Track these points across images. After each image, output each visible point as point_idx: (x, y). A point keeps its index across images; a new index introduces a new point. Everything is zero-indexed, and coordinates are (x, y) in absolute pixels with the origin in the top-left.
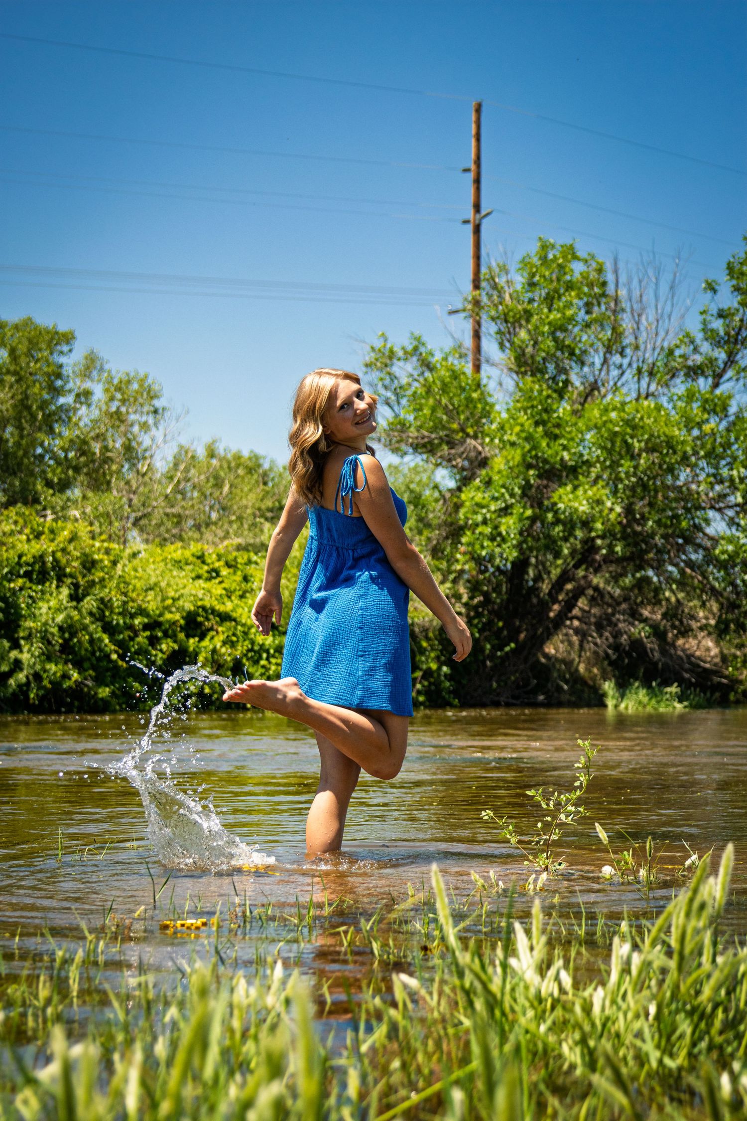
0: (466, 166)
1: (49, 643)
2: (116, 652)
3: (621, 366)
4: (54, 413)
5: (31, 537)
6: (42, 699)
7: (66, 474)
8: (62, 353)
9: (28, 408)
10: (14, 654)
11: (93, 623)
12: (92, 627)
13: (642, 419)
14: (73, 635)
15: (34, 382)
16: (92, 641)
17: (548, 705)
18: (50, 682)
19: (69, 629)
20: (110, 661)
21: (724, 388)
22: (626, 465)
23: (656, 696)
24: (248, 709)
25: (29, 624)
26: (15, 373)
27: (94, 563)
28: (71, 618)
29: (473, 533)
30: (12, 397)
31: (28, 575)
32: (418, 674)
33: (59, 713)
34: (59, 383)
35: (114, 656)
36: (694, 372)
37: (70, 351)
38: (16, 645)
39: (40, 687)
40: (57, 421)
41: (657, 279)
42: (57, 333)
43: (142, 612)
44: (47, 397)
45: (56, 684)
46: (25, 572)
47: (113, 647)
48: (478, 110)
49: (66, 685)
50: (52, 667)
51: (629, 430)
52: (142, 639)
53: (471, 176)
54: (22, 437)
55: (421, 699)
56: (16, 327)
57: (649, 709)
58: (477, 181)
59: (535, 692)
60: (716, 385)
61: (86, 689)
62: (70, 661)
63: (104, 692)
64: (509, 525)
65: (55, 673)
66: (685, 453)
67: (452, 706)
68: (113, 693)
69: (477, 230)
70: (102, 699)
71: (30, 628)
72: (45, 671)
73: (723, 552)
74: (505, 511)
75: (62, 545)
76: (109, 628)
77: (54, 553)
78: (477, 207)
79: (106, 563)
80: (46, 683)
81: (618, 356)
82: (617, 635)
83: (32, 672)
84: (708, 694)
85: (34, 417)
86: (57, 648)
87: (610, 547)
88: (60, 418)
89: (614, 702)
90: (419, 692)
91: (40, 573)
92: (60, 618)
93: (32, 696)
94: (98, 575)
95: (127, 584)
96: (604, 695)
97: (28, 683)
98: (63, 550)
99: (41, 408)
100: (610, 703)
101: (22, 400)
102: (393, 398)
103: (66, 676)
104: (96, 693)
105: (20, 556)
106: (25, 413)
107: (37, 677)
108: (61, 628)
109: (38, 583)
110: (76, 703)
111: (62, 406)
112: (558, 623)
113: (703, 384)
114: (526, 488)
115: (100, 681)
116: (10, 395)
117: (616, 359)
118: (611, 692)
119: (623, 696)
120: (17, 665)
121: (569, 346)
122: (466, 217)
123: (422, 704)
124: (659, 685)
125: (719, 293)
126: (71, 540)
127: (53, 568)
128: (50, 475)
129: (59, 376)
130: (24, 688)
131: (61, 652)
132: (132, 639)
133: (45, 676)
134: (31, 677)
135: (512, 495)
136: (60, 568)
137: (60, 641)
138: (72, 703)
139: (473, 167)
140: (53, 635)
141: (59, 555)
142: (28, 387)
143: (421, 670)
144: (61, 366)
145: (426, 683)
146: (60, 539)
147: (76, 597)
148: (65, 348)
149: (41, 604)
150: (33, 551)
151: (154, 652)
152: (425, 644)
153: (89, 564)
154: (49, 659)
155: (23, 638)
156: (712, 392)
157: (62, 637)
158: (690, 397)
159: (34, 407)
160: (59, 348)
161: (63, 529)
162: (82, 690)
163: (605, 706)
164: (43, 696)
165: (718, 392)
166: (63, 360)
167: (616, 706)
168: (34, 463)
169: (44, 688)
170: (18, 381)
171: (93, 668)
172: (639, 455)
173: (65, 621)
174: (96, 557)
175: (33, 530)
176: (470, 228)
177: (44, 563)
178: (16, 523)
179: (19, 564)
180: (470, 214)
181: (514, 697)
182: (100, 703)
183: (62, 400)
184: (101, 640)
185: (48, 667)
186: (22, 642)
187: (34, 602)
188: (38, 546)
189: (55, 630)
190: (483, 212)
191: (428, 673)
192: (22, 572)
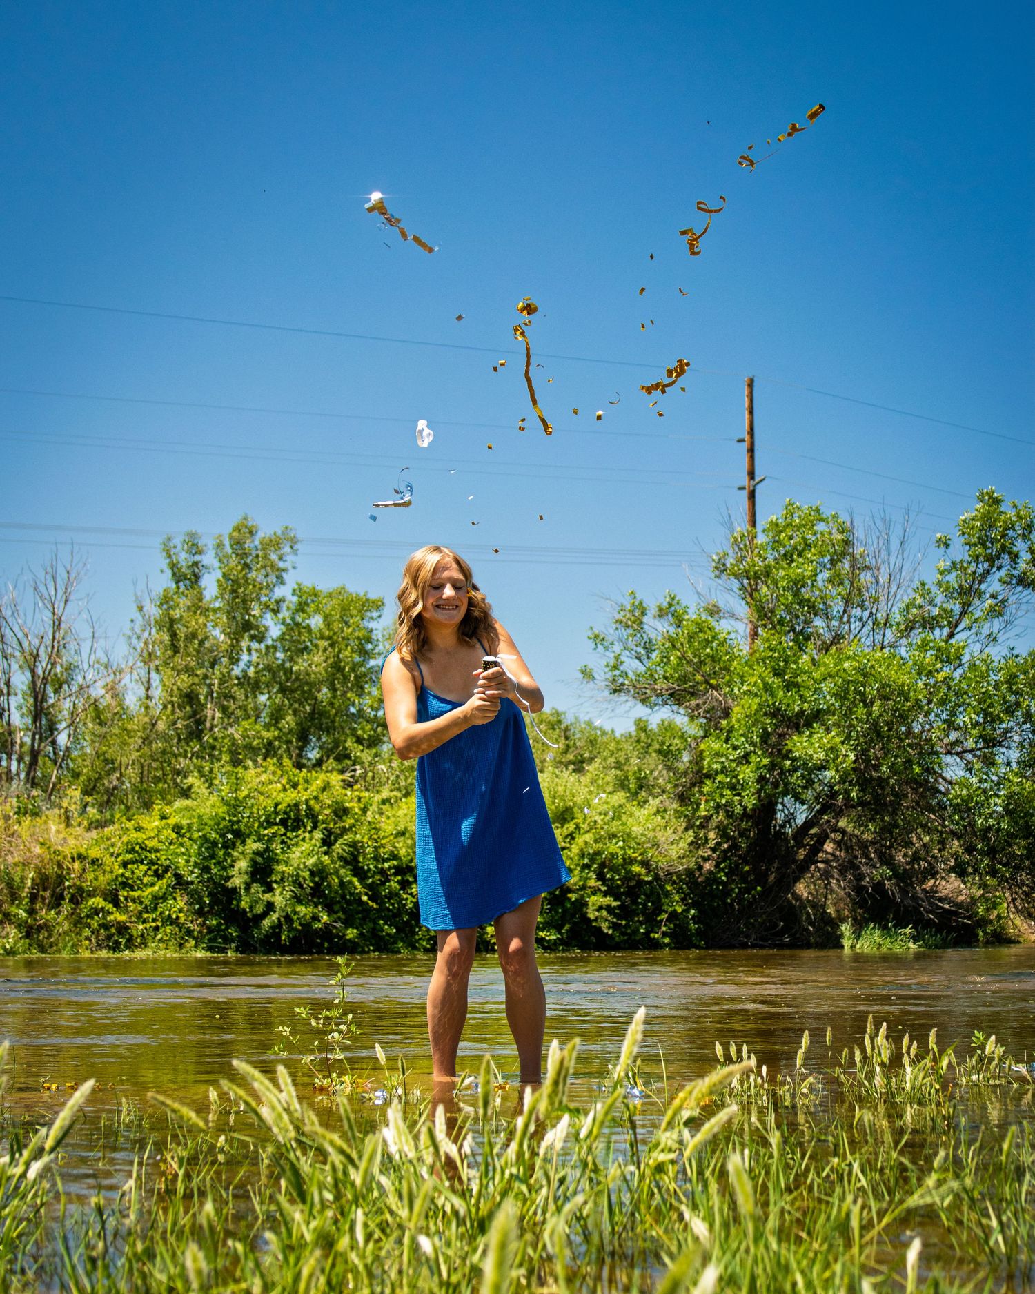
0: (741, 437)
1: (301, 886)
2: (366, 894)
3: (861, 619)
4: (365, 675)
5: (288, 786)
6: (294, 940)
7: (375, 731)
8: (372, 618)
9: (341, 670)
10: (268, 896)
11: (343, 867)
12: (342, 871)
13: (872, 667)
14: (323, 879)
15: (347, 646)
16: (342, 884)
17: (791, 946)
18: (300, 924)
19: (319, 873)
20: (360, 902)
21: (960, 638)
22: (861, 711)
23: (891, 936)
24: (495, 951)
25: (281, 868)
26: (329, 638)
27: (346, 811)
28: (322, 862)
29: (714, 782)
30: (325, 662)
31: (283, 823)
32: (664, 916)
33: (311, 953)
34: (369, 647)
35: (365, 898)
36: (930, 623)
37: (380, 616)
38: (270, 889)
39: (291, 929)
40: (367, 682)
41: (887, 534)
42: (368, 600)
43: (394, 857)
44: (357, 659)
45: (306, 926)
46: (281, 820)
47: (362, 890)
48: (751, 384)
49: (317, 925)
50: (301, 909)
51: (861, 679)
52: (393, 885)
53: (745, 445)
54: (334, 697)
55: (667, 940)
56: (330, 596)
57: (884, 950)
58: (751, 450)
59: (781, 933)
60: (951, 635)
61: (334, 931)
62: (320, 903)
63: (351, 933)
64: (747, 773)
65: (305, 914)
66: (917, 701)
67: (697, 947)
68: (361, 935)
69: (752, 495)
70: (350, 940)
71: (283, 872)
72: (296, 913)
73: (956, 797)
74: (745, 758)
75: (315, 793)
76: (360, 873)
77: (307, 801)
78: (752, 474)
79: (357, 810)
80: (296, 925)
81: (859, 609)
82: (860, 877)
83: (284, 914)
84: (944, 934)
85: (346, 678)
86: (308, 891)
87: (847, 792)
88: (371, 678)
89: (850, 942)
90: (664, 934)
91: (294, 821)
92: (311, 861)
93: (283, 937)
94: (349, 821)
95: (378, 830)
96: (841, 936)
97: (280, 925)
98: (316, 798)
99: (353, 670)
100: (847, 943)
101: (335, 663)
102: (643, 652)
103: (316, 918)
104: (344, 935)
105: (276, 805)
106: (339, 675)
107: (288, 918)
108: (312, 874)
109: (293, 830)
110: (326, 945)
111: (372, 668)
112: (803, 868)
113: (939, 635)
114: (765, 736)
115: (348, 923)
116: (323, 658)
117: (857, 612)
118: (847, 934)
119: (858, 937)
120: (270, 907)
121: (808, 600)
122: (742, 484)
123: (667, 945)
124: (895, 926)
125: (951, 547)
126: (324, 789)
127: (307, 816)
128: (360, 732)
129: (369, 640)
130: (276, 928)
131: (313, 895)
132: (383, 883)
133: (295, 918)
134: (282, 919)
135: (753, 744)
136: (313, 815)
137: (311, 885)
138: (322, 944)
139: (747, 437)
140: (305, 879)
141: (312, 802)
142: (340, 651)
143: (666, 912)
144: (371, 631)
145: (672, 926)
146: (313, 787)
147: (327, 842)
148: (375, 614)
149: (294, 849)
150: (288, 799)
151: (405, 896)
152: (669, 888)
153: (341, 811)
154: (299, 901)
155: (276, 882)
156: (947, 641)
157: (312, 881)
158: (924, 646)
159: (347, 669)
160: (368, 614)
161: (316, 778)
162: (331, 932)
163: (843, 947)
164: (295, 937)
165: (953, 641)
166: (372, 625)
167: (853, 947)
168: (346, 721)
169: (296, 929)
170: (332, 645)
171: (344, 911)
172: (872, 703)
173: (315, 865)
174: (347, 805)
175: (289, 780)
176: (745, 493)
177: (298, 810)
178: (274, 773)
179: (277, 813)
180: (745, 481)
181: (762, 939)
182: (349, 944)
183: (372, 663)
184: (351, 882)
185: (299, 908)
186: (275, 886)
187: (289, 848)
188: (293, 795)
189: (306, 874)
190: (757, 479)
191: (673, 916)
192: (278, 820)
